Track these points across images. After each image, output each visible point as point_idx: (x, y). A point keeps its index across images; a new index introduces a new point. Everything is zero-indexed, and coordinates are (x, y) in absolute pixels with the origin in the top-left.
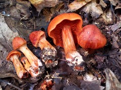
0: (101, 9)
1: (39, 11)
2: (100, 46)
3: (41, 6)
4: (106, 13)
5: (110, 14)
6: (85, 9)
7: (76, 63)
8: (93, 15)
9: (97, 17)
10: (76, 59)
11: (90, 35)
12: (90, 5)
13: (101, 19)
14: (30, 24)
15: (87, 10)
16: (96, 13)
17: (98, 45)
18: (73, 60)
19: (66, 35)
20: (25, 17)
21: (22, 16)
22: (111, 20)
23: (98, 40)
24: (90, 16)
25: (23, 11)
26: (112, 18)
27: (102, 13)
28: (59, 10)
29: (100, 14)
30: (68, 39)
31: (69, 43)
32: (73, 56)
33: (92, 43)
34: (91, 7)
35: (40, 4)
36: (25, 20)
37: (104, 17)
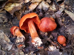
0: (48, 4)
1: (12, 14)
2: (53, 29)
3: (13, 11)
4: (52, 5)
5: (54, 5)
6: (38, 7)
7: (38, 45)
8: (44, 9)
9: (47, 10)
10: (37, 42)
11: (46, 25)
12: (41, 4)
13: (49, 10)
14: (9, 24)
15: (40, 7)
16: (45, 8)
17: (52, 29)
18: (36, 43)
19: (30, 27)
20: (6, 21)
21: (4, 21)
22: (55, 9)
23: (51, 26)
24: (43, 10)
25: (4, 17)
26: (56, 8)
27: (49, 6)
28: (25, 11)
29: (48, 8)
30: (32, 29)
31: (33, 32)
32: (36, 41)
33: (48, 29)
34: (42, 5)
35: (12, 10)
36: (6, 22)
37: (51, 8)
